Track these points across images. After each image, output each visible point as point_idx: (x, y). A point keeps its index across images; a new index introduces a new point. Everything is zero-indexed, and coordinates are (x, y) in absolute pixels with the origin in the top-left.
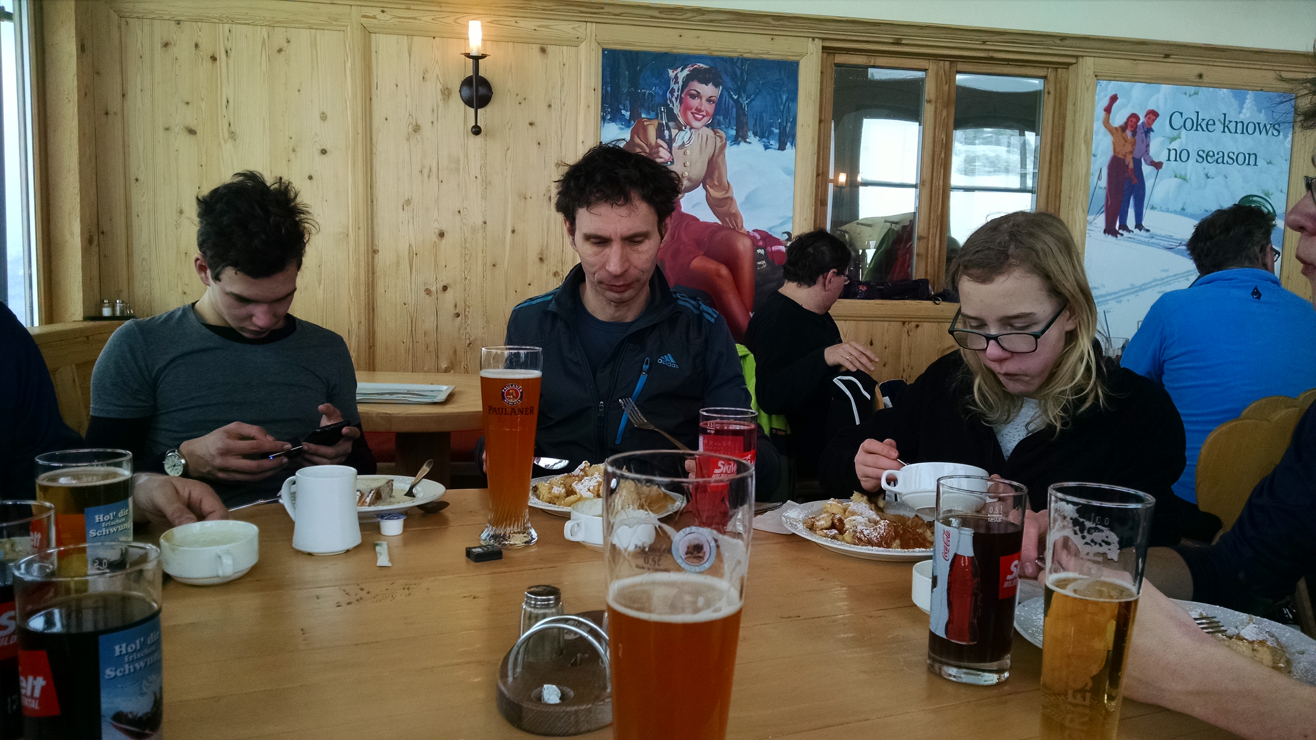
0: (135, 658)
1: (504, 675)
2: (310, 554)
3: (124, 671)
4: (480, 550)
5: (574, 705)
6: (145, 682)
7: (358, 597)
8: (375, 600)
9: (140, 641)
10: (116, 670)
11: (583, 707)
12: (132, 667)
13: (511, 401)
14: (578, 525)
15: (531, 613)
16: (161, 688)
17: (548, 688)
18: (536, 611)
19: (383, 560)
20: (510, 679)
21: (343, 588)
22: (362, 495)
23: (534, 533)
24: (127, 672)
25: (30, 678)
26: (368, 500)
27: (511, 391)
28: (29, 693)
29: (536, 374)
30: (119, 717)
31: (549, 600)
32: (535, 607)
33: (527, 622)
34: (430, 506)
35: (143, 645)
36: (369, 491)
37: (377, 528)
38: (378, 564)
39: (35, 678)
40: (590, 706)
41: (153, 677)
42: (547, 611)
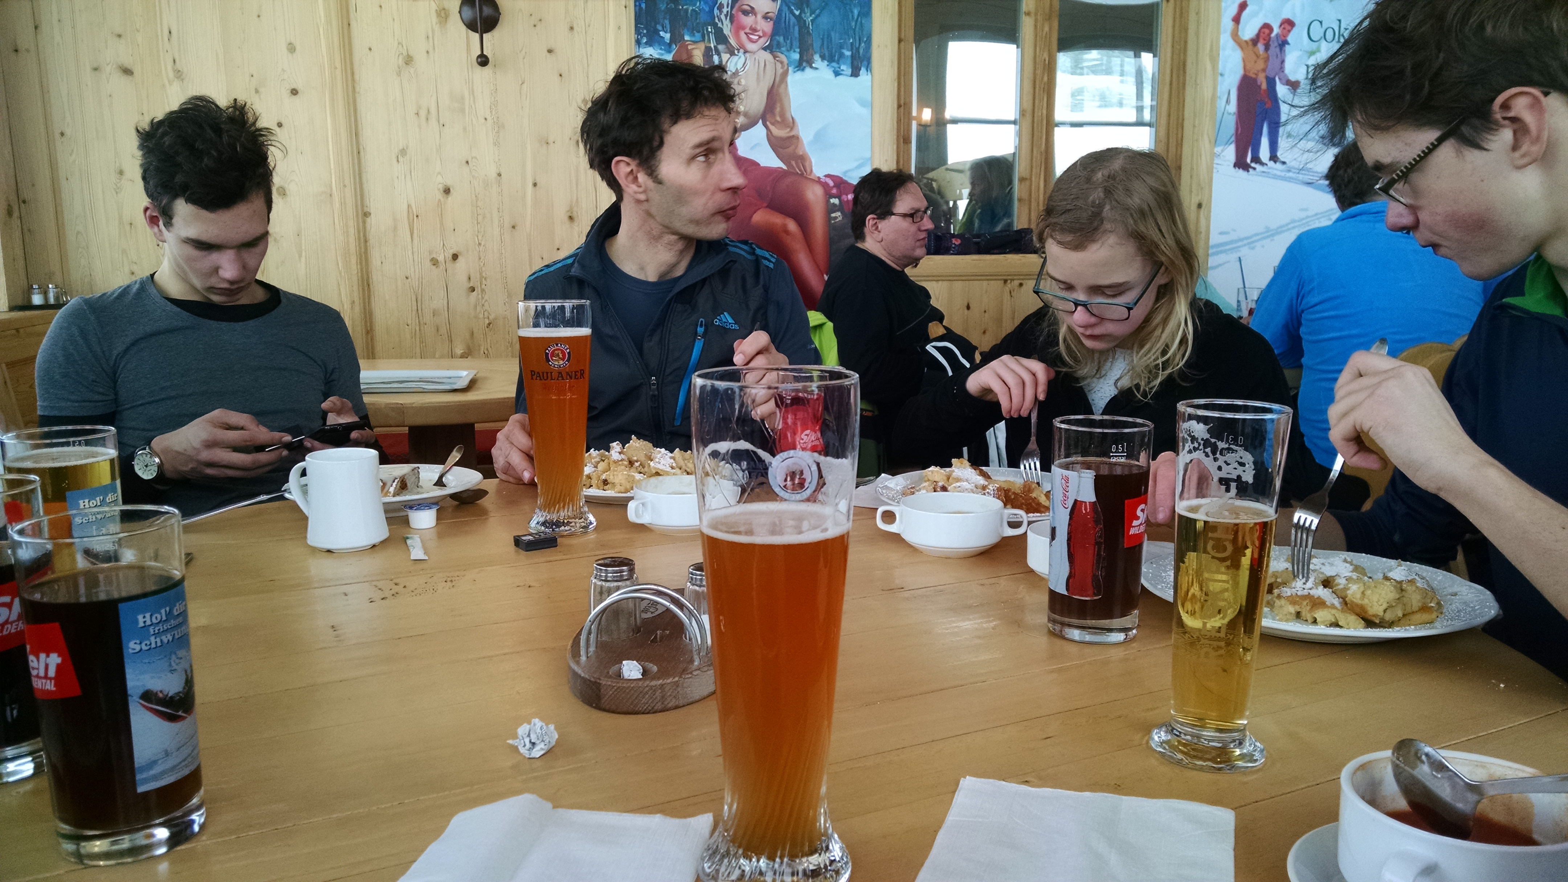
0: (162, 630)
1: (576, 654)
2: (329, 551)
3: (150, 644)
4: (531, 538)
5: (659, 679)
6: (174, 657)
7: (393, 592)
8: (413, 594)
9: (166, 611)
10: (140, 643)
11: (669, 681)
12: (158, 640)
13: (557, 363)
14: (643, 504)
15: (602, 587)
16: (191, 666)
17: (627, 664)
18: (608, 584)
19: (417, 553)
20: (583, 658)
21: (374, 583)
22: (384, 484)
23: (591, 518)
24: (153, 645)
25: (43, 656)
26: (392, 490)
27: (556, 352)
28: (42, 674)
29: (585, 331)
30: (148, 696)
31: (622, 571)
32: (606, 581)
33: (598, 598)
34: (465, 495)
35: (169, 614)
36: (392, 480)
37: (406, 521)
38: (412, 557)
39: (48, 656)
40: (677, 679)
41: (181, 653)
42: (620, 584)
